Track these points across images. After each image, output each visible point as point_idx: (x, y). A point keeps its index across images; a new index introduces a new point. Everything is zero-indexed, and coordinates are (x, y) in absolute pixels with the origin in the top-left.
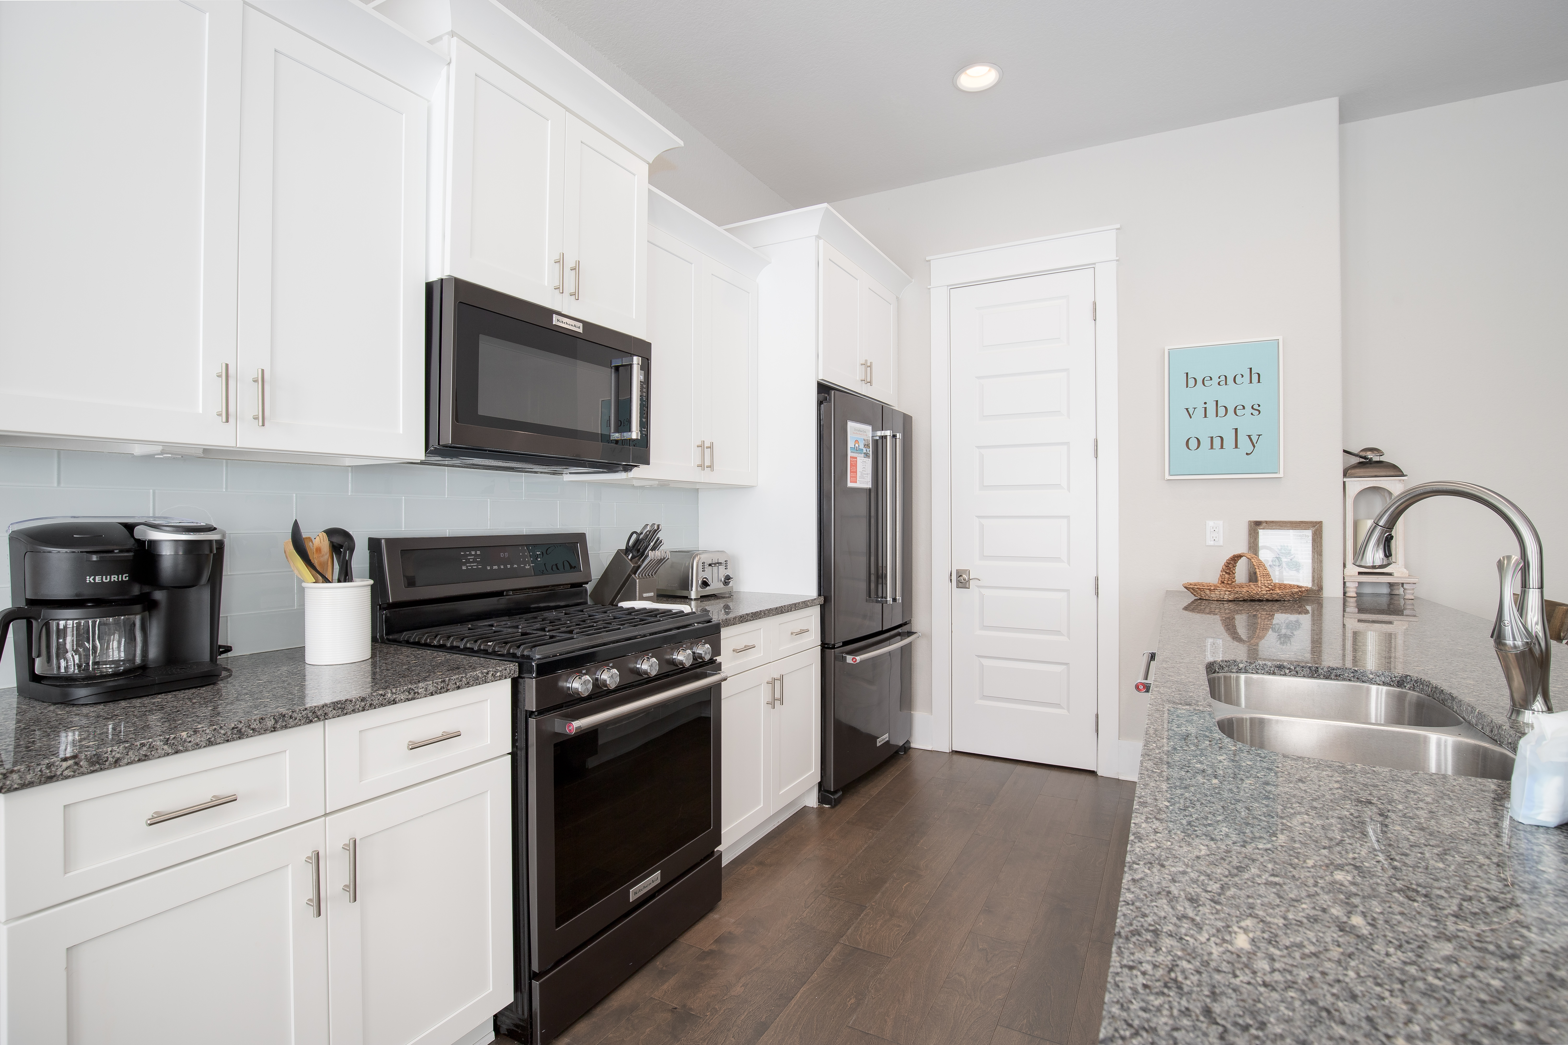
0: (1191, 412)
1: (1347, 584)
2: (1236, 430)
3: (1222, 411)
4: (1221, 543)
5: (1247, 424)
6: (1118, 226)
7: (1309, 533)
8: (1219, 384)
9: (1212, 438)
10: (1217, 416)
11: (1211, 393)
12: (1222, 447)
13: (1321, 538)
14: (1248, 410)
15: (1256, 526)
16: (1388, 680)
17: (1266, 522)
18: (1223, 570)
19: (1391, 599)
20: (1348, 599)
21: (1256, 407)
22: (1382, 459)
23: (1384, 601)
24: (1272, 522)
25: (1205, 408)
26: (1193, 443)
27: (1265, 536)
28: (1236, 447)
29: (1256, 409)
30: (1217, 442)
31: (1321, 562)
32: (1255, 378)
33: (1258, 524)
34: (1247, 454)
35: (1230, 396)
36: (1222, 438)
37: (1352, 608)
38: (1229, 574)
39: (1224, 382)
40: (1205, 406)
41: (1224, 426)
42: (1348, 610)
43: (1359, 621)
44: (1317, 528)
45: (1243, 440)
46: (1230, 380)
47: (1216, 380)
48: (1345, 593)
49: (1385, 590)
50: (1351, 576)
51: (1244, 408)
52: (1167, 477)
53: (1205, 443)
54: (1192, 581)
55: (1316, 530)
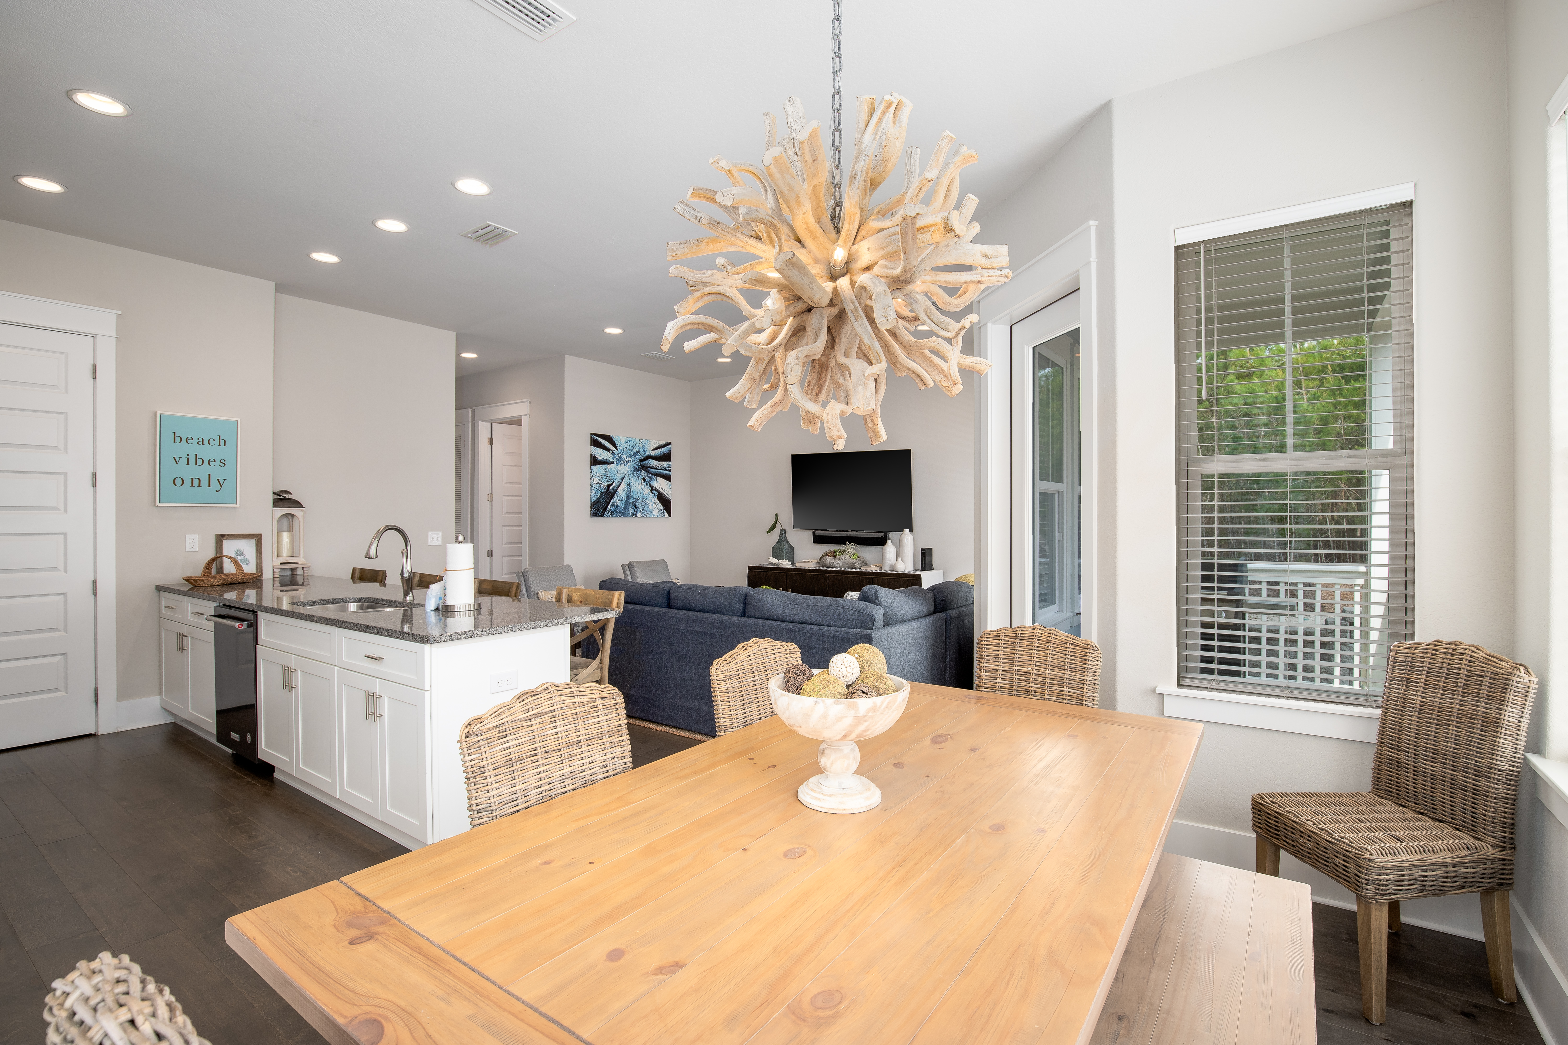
0: (177, 459)
1: (275, 570)
2: (209, 475)
3: (199, 462)
4: (197, 550)
5: (217, 472)
6: (120, 312)
7: (253, 542)
8: (198, 443)
9: (192, 479)
10: (196, 464)
11: (193, 449)
12: (199, 486)
13: (261, 544)
14: (218, 463)
15: (220, 539)
16: (354, 600)
17: (228, 535)
18: (205, 567)
19: (292, 577)
20: (275, 579)
21: (223, 461)
22: (291, 497)
23: (289, 578)
24: (232, 535)
25: (188, 458)
26: (178, 482)
27: (226, 543)
28: (209, 486)
29: (223, 463)
30: (196, 482)
31: (261, 558)
32: (222, 442)
33: (223, 536)
34: (217, 491)
35: (205, 452)
36: (199, 480)
37: (277, 585)
38: (208, 569)
39: (201, 443)
40: (188, 457)
41: (201, 472)
42: (275, 585)
43: (281, 591)
44: (258, 539)
45: (214, 482)
46: (206, 442)
47: (195, 440)
48: (274, 575)
49: (289, 573)
50: (277, 565)
51: (215, 461)
52: (158, 504)
53: (188, 482)
54: (186, 576)
55: (258, 540)
